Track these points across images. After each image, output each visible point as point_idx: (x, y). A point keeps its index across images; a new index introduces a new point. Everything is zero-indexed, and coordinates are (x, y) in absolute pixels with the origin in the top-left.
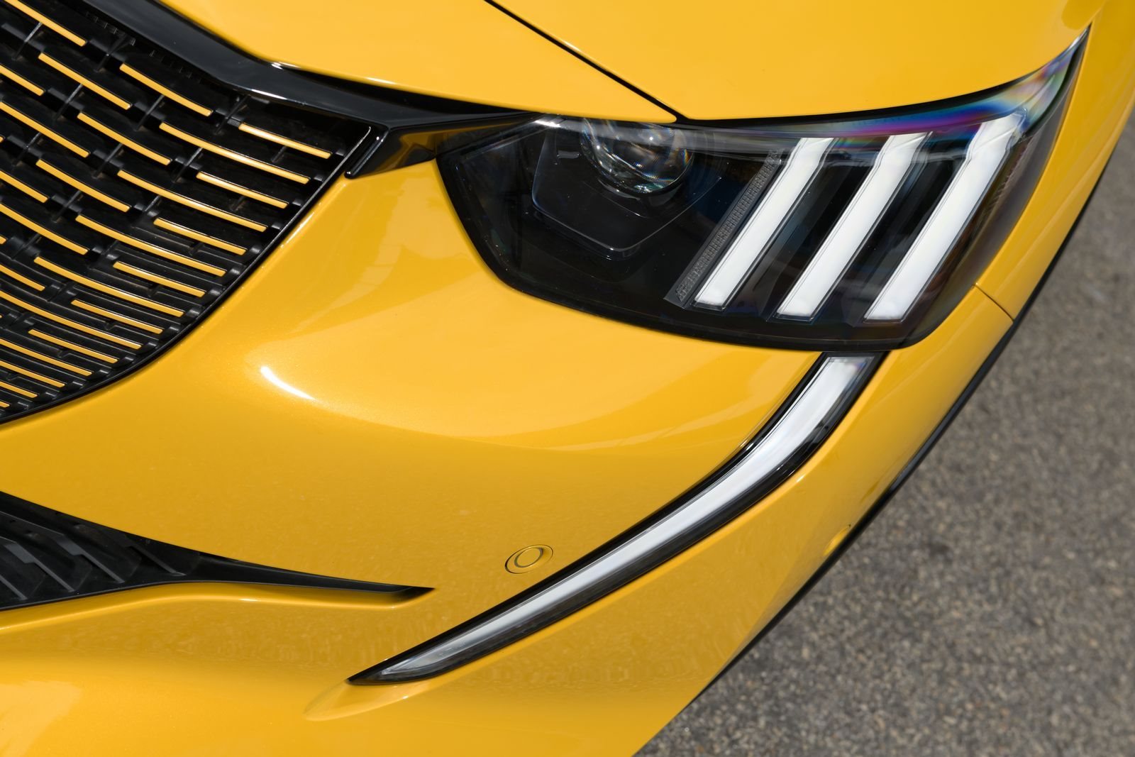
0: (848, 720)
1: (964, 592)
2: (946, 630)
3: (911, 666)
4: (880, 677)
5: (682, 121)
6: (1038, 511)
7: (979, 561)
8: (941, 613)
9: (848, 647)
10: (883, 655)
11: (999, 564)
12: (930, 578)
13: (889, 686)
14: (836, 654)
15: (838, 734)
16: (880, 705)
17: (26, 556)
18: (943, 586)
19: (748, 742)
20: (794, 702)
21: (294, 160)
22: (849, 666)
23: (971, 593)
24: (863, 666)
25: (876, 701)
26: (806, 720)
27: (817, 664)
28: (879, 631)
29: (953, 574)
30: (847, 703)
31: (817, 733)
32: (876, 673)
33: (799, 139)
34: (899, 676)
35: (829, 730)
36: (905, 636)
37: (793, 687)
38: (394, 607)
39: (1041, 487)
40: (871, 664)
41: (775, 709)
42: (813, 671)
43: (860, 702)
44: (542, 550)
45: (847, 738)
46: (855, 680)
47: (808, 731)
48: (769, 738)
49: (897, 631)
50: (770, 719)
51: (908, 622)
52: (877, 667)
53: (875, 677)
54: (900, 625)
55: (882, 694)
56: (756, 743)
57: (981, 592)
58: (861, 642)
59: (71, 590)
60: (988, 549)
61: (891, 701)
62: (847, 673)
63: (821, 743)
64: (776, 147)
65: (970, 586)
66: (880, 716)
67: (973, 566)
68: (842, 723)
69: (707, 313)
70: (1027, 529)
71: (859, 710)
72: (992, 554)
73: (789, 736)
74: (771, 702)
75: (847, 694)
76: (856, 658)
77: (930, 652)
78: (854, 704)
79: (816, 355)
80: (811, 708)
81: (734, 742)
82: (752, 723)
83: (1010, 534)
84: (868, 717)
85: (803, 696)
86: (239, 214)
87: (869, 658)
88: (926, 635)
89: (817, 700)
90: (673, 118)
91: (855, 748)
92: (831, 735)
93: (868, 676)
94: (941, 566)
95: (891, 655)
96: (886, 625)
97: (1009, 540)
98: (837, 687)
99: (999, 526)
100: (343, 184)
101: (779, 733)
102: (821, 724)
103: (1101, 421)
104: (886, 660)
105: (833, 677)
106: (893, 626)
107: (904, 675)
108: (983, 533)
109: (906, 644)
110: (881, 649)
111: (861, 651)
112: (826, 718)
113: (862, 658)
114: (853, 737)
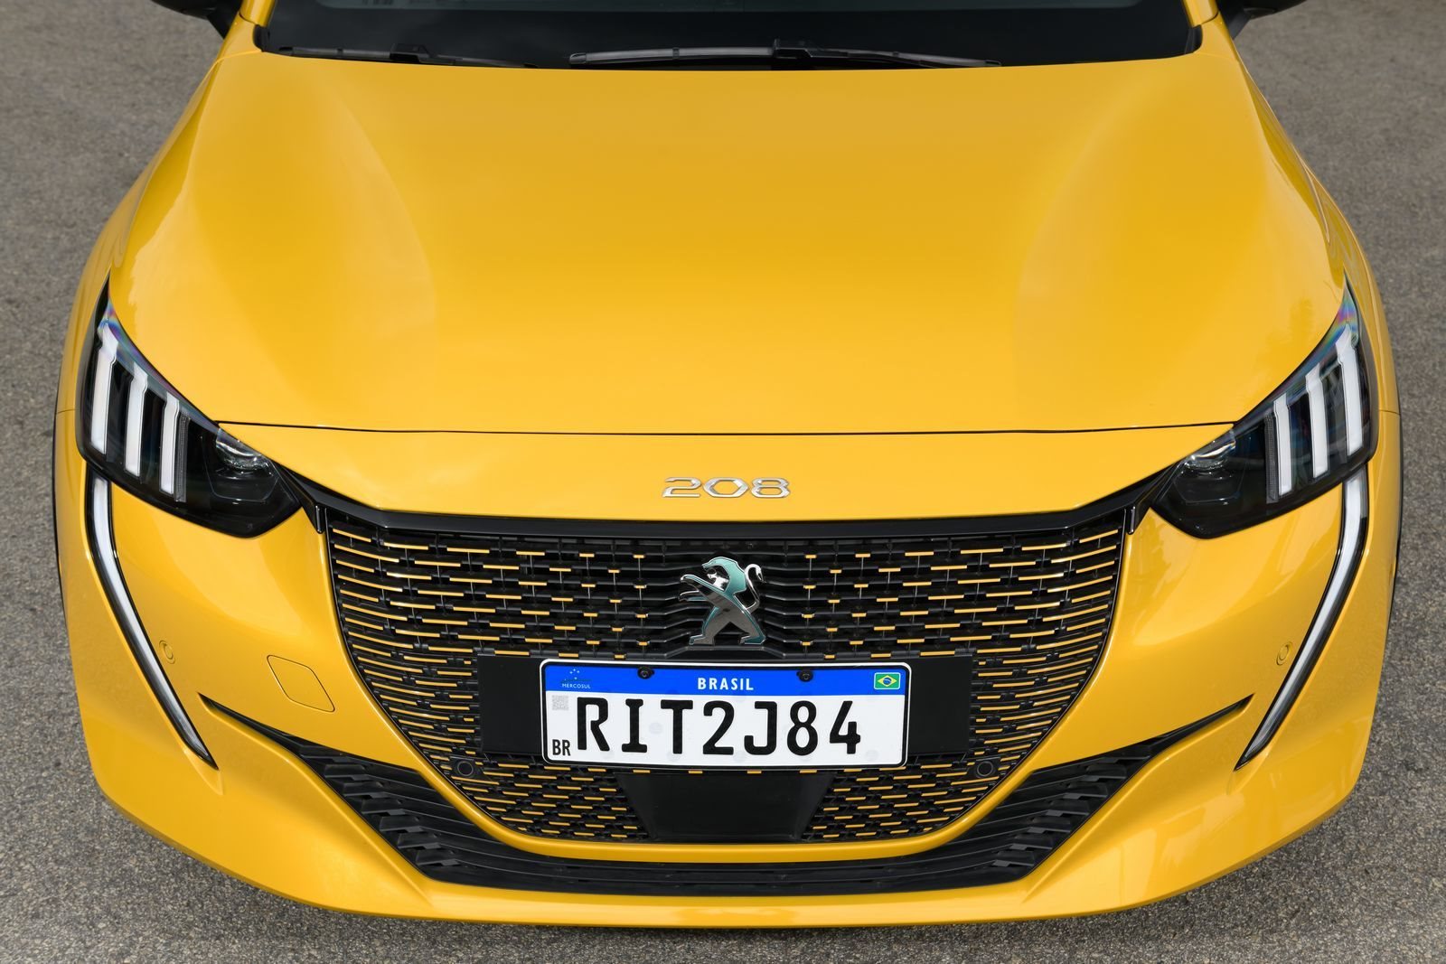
0: (1425, 697)
1: (1427, 595)
2: (1435, 620)
3: (1433, 650)
4: (1422, 666)
5: (1236, 424)
6: (1429, 526)
7: (1421, 574)
8: (1425, 614)
9: (1393, 662)
10: (1415, 654)
11: (1433, 568)
12: (1403, 600)
13: (1431, 667)
14: (1390, 669)
15: (1426, 707)
16: (1435, 679)
17: (1076, 796)
18: (1414, 600)
19: (1386, 738)
20: (1390, 705)
21: (1106, 542)
22: (1402, 670)
23: (1432, 594)
24: (1409, 666)
25: (1431, 679)
26: (1405, 710)
27: (1385, 680)
28: (1401, 643)
29: (1413, 589)
30: (1418, 689)
31: (1415, 713)
32: (1419, 665)
33: (1273, 404)
34: (1431, 659)
35: (1420, 708)
36: (1417, 637)
37: (1383, 699)
38: (1244, 711)
39: (1420, 512)
40: (1412, 662)
41: (1384, 714)
42: (1386, 685)
43: (1423, 685)
44: (1287, 646)
45: (1433, 706)
46: (1411, 675)
47: (1410, 715)
48: (1394, 730)
49: (1410, 638)
50: (1386, 721)
51: (1413, 630)
52: (1417, 662)
53: (1420, 667)
54: (1409, 633)
55: (1432, 674)
56: (1390, 736)
57: (1436, 589)
58: (1397, 655)
59: (1105, 796)
60: (1420, 564)
61: (1439, 674)
62: (1404, 675)
63: (1422, 716)
64: (1267, 413)
65: (1428, 590)
66: (1440, 685)
67: (1420, 578)
68: (1424, 700)
69: (1288, 497)
70: (1432, 540)
71: (1427, 689)
72: (1424, 565)
73: (1403, 723)
74: (1379, 713)
75: (1413, 685)
76: (1402, 664)
77: (1437, 637)
78: (1421, 687)
79: (1341, 485)
80: (1401, 703)
81: (1379, 743)
82: (1379, 729)
83: (1425, 548)
84: (1434, 689)
85: (1393, 700)
86: (1099, 578)
87: (1408, 660)
88: (1427, 629)
89: (1401, 697)
90: (1232, 425)
91: (1441, 708)
92: (1423, 709)
93: (1416, 669)
94: (1404, 590)
95: (1418, 651)
96: (1402, 638)
97: (1427, 552)
98: (1405, 684)
99: (1415, 548)
100: (1130, 539)
101: (1397, 724)
102: (1414, 707)
103: (1421, 452)
104: (1418, 655)
105: (1399, 681)
106: (1406, 636)
107: (1433, 657)
108: (1410, 558)
109: (1421, 641)
110: (1411, 652)
111: (1401, 659)
112: (1413, 703)
113: (1405, 662)
114: (1435, 703)
